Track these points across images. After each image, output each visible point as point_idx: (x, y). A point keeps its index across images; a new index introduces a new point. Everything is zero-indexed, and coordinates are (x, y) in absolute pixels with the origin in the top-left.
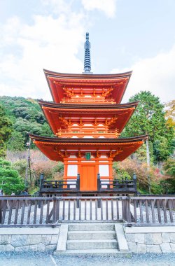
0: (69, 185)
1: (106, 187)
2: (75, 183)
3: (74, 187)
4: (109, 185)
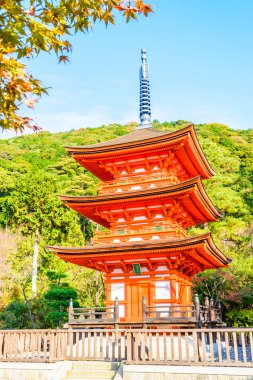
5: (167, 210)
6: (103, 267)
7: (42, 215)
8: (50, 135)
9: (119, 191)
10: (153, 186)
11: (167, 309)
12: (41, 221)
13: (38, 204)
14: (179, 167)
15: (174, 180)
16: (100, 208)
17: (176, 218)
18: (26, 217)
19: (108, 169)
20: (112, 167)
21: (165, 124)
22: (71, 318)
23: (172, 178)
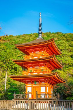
5: (45, 65)
6: (25, 82)
7: (8, 65)
8: (13, 36)
9: (31, 58)
10: (41, 57)
11: (44, 95)
12: (8, 66)
13: (7, 61)
14: (50, 51)
15: (48, 55)
16: (25, 64)
17: (48, 67)
18: (3, 65)
19: (28, 51)
20: (29, 51)
21: (53, 33)
22: (15, 97)
23: (47, 55)
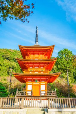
0: (28, 94)
1: (43, 94)
2: (31, 92)
3: (30, 94)
4: (44, 94)
5: (45, 66)
19: (28, 53)
